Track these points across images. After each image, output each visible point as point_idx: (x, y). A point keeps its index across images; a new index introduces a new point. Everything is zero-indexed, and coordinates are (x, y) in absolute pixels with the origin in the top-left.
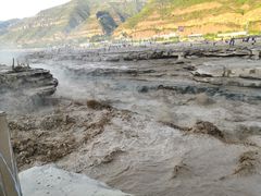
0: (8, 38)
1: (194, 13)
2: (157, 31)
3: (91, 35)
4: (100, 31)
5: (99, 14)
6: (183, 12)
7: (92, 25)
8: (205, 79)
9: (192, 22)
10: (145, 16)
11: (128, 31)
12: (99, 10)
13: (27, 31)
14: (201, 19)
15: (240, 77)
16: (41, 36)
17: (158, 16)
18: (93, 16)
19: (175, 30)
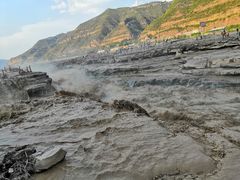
0: (56, 50)
1: (217, 7)
2: (180, 29)
3: (120, 40)
4: (128, 36)
5: (127, 21)
6: (205, 8)
7: (121, 31)
8: (189, 71)
9: (215, 16)
10: (168, 17)
11: (153, 33)
12: (127, 17)
13: (69, 43)
14: (225, 12)
15: (221, 67)
16: (80, 46)
17: (181, 15)
18: (122, 23)
19: (197, 26)
